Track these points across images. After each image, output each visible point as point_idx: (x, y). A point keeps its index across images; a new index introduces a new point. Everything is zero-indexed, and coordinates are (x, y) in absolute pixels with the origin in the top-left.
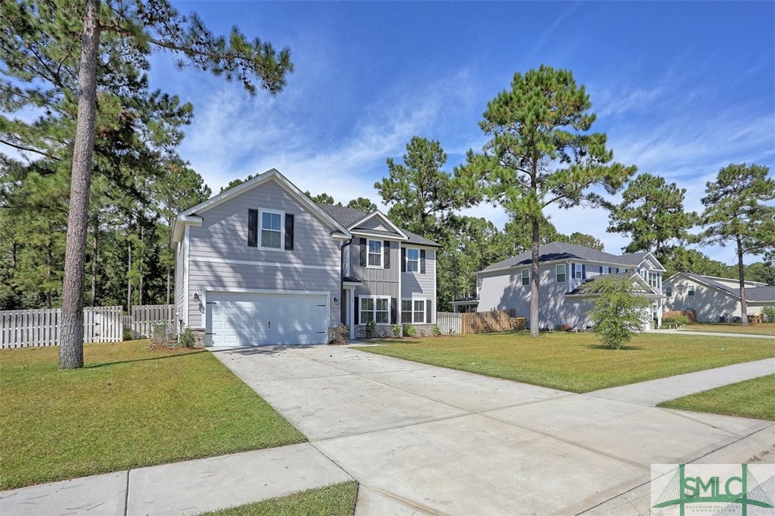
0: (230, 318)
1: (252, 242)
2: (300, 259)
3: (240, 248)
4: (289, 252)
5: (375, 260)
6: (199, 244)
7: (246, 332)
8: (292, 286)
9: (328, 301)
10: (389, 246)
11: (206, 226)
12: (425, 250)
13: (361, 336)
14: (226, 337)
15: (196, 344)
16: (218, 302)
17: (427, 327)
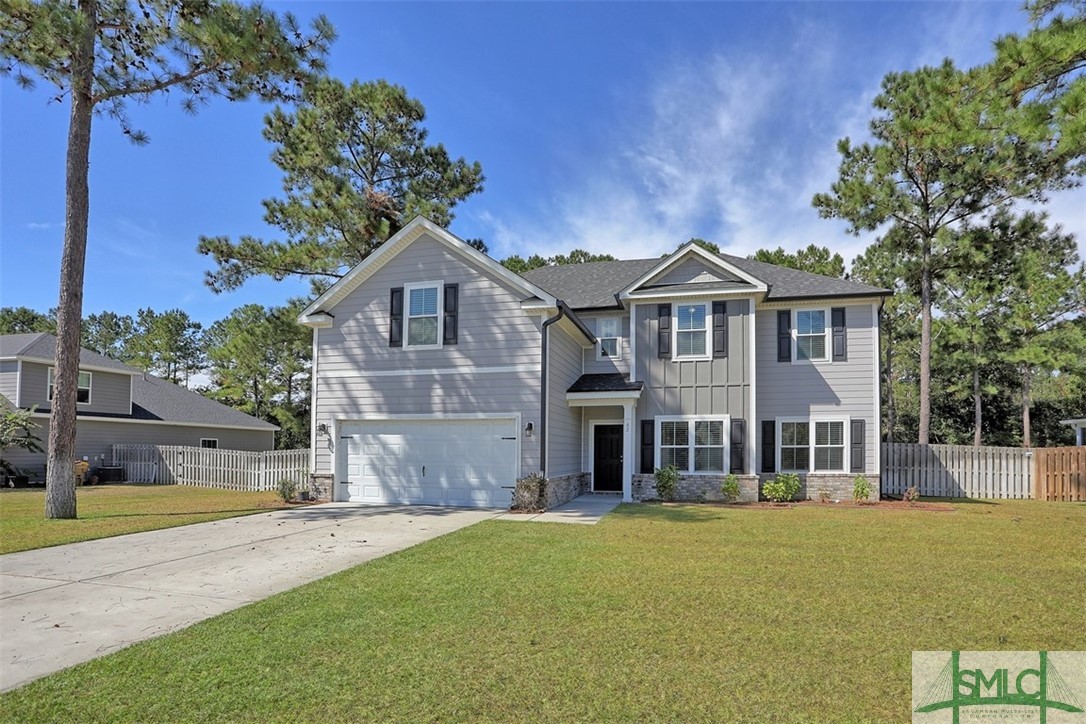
0: (372, 461)
1: (395, 341)
2: (468, 357)
3: (381, 352)
4: (452, 348)
5: (691, 343)
6: (330, 353)
8: (457, 406)
9: (517, 430)
10: (724, 312)
11: (337, 326)
12: (844, 309)
13: (651, 497)
14: (365, 489)
15: (322, 497)
16: (356, 436)
17: (851, 480)
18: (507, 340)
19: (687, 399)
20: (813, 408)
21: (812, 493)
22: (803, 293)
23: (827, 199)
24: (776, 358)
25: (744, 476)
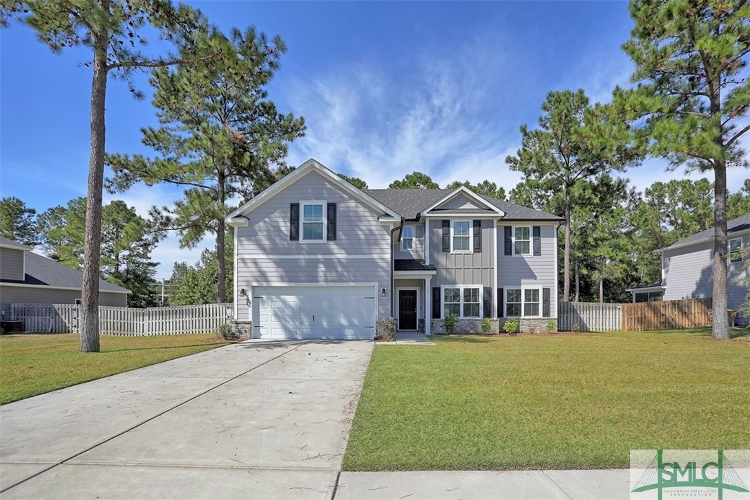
0: (275, 312)
1: (294, 236)
2: (342, 248)
3: (282, 242)
4: (331, 242)
5: (461, 244)
6: (246, 243)
7: (290, 325)
8: (335, 278)
9: (375, 293)
10: (480, 226)
11: (252, 225)
12: (540, 227)
13: (439, 332)
14: (271, 330)
15: (243, 336)
16: (265, 297)
17: (544, 321)
18: (367, 239)
19: (459, 276)
20: (523, 281)
21: (524, 328)
22: (518, 217)
23: (515, 159)
24: (504, 253)
25: (491, 319)
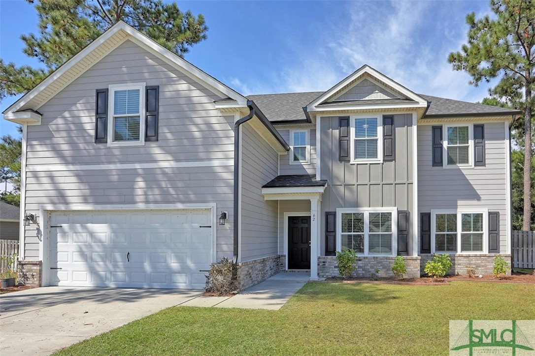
0: (80, 248)
1: (100, 138)
2: (169, 153)
3: (87, 148)
4: (153, 144)
5: (367, 148)
6: (38, 148)
7: (100, 267)
8: (158, 198)
9: (213, 219)
10: (392, 124)
11: (45, 123)
12: (483, 125)
13: (333, 275)
14: (72, 273)
15: (30, 282)
16: (65, 226)
17: (490, 259)
18: (204, 138)
19: (363, 195)
20: (459, 203)
21: (460, 269)
22: (452, 112)
24: (431, 163)
25: (409, 257)
